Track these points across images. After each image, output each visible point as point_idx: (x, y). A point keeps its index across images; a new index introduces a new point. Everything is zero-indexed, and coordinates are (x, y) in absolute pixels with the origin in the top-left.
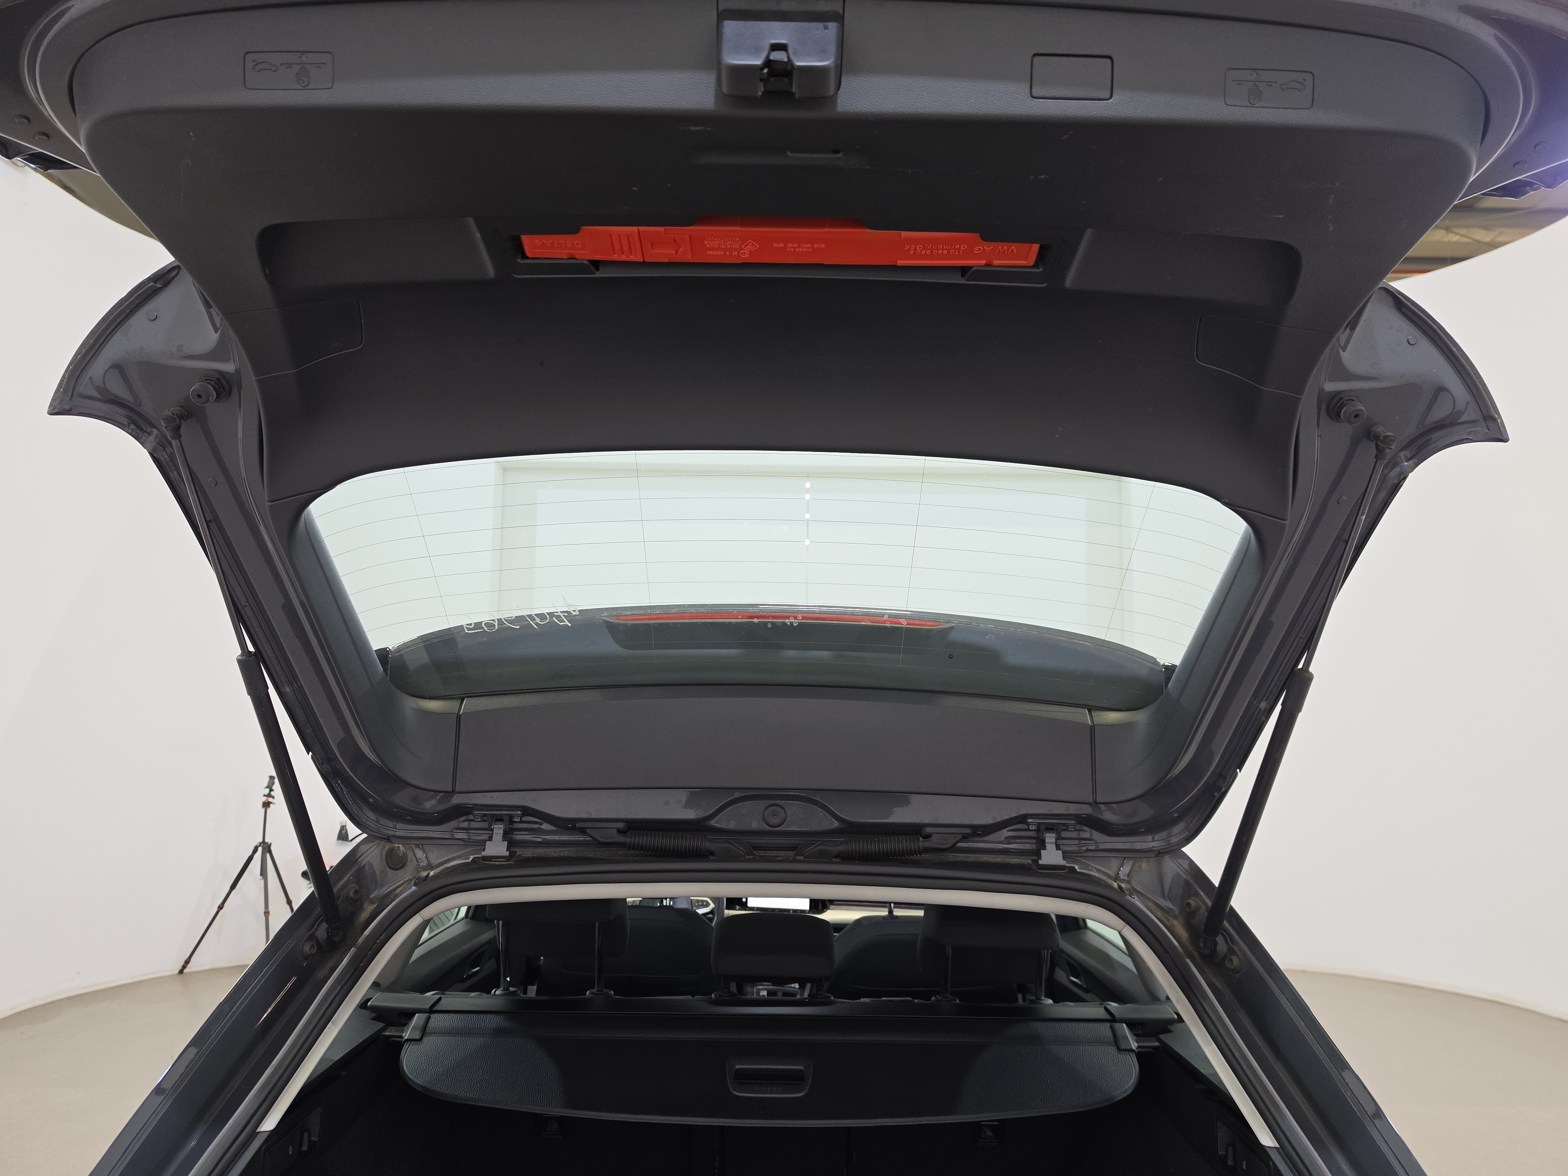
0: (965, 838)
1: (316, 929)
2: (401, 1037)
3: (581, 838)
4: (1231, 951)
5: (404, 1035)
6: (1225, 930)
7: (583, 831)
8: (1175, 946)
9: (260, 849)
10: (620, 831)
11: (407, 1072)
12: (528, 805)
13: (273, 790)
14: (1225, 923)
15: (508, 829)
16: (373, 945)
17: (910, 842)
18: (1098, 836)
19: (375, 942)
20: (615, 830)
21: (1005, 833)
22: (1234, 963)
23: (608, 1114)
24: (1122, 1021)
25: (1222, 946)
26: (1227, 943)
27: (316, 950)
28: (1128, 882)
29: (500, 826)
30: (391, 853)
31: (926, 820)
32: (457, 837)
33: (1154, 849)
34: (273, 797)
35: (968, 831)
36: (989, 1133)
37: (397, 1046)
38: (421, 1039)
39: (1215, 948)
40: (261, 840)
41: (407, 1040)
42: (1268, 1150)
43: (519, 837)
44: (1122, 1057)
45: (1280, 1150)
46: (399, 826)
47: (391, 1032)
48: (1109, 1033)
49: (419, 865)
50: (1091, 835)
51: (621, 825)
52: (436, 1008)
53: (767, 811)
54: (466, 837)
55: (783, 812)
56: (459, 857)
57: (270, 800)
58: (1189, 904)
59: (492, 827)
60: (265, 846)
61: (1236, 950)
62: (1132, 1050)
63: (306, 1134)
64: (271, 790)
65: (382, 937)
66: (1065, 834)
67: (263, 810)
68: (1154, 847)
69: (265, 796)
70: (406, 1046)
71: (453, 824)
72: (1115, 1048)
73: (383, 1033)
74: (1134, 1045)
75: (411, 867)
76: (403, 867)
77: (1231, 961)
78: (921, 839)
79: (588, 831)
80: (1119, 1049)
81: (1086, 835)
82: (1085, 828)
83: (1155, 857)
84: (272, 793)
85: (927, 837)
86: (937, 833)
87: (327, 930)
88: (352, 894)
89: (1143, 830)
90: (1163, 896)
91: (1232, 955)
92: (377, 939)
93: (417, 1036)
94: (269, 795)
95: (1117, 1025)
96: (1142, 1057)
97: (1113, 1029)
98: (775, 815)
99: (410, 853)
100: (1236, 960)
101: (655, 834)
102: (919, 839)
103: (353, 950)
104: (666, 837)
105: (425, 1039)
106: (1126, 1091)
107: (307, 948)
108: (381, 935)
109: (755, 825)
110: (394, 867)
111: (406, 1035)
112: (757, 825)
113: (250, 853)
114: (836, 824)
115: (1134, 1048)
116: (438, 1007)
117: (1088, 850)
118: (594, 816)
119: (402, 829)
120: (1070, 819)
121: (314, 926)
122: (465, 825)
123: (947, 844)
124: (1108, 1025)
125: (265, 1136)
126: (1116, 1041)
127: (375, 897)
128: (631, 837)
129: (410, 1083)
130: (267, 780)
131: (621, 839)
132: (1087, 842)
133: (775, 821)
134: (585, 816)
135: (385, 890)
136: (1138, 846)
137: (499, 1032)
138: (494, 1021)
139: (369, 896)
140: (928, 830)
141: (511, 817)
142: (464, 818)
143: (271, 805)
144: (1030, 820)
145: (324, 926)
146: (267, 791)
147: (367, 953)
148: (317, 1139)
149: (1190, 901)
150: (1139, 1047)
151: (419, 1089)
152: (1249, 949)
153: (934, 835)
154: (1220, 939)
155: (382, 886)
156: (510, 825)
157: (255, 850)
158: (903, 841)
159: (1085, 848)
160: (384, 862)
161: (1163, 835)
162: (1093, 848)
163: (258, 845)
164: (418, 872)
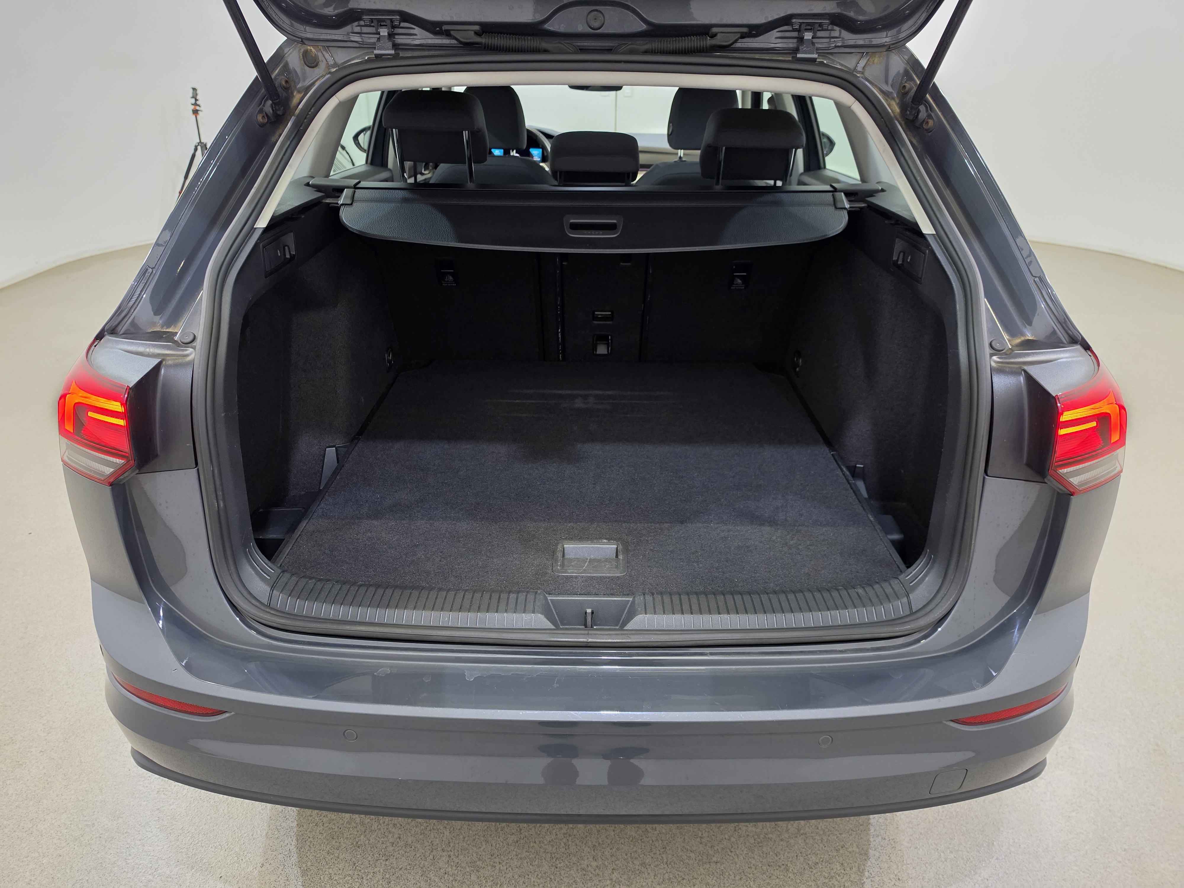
0: (743, 36)
1: (264, 106)
2: (337, 203)
3: (446, 41)
4: (929, 116)
5: (339, 202)
6: (927, 102)
7: (448, 34)
8: (889, 112)
9: (199, 148)
10: (477, 33)
11: (346, 222)
12: (404, 10)
13: (198, 100)
14: (927, 95)
15: (390, 32)
16: (307, 116)
17: (700, 41)
18: (845, 34)
19: (308, 114)
20: (473, 32)
21: (775, 33)
22: (929, 124)
23: (487, 246)
24: (841, 191)
25: (923, 115)
26: (927, 111)
27: (266, 120)
28: (863, 73)
29: (385, 30)
30: (306, 54)
31: (714, 21)
32: (352, 39)
33: (886, 44)
34: (199, 106)
35: (745, 30)
36: (739, 281)
37: (336, 209)
38: (352, 204)
39: (918, 115)
40: (198, 141)
41: (342, 205)
42: (927, 236)
43: (400, 40)
44: (838, 212)
45: (936, 235)
46: (308, 29)
47: (329, 200)
48: (831, 199)
49: (328, 64)
50: (840, 34)
51: (477, 28)
52: (358, 186)
53: (589, 16)
54: (360, 40)
55: (602, 16)
56: (357, 58)
57: (198, 108)
58: (904, 86)
59: (379, 30)
60: (202, 145)
61: (933, 116)
62: (845, 208)
63: (286, 248)
64: (196, 100)
65: (312, 110)
66: (820, 34)
67: (194, 117)
68: (886, 42)
69: (192, 104)
70: (342, 208)
71: (348, 28)
72: (833, 207)
73: (324, 201)
74: (847, 206)
75: (322, 65)
76: (316, 66)
77: (927, 123)
78: (709, 38)
79: (452, 33)
80: (836, 208)
81: (836, 34)
82: (835, 28)
83: (886, 51)
84: (198, 103)
85: (713, 36)
86: (722, 33)
87: (272, 106)
88: (283, 83)
89: (880, 27)
90: (887, 82)
91: (929, 119)
92: (309, 112)
93: (349, 202)
94: (195, 104)
95: (837, 194)
96: (851, 214)
97: (833, 196)
98: (595, 19)
99: (320, 54)
100: (931, 122)
101: (503, 36)
102: (706, 38)
103: (293, 118)
104: (513, 39)
105: (354, 204)
106: (837, 231)
107: (260, 118)
108: (311, 109)
109: (581, 28)
110: (309, 65)
111: (341, 202)
112: (582, 28)
113: (192, 151)
114: (644, 27)
115: (846, 207)
116: (359, 186)
117: (836, 47)
118: (455, 19)
119: (310, 32)
120: (825, 19)
121: (262, 103)
122: (357, 29)
123: (729, 41)
124: (831, 194)
125: (261, 231)
126: (835, 204)
127: (300, 88)
128: (485, 38)
129: (349, 229)
130: (191, 90)
131: (478, 39)
132: (836, 40)
133: (596, 24)
134: (448, 19)
135: (307, 83)
136: (875, 42)
137: (405, 200)
138: (401, 194)
139: (295, 87)
140: (715, 30)
141: (392, 21)
142: (356, 23)
143: (199, 112)
144: (794, 21)
145: (270, 102)
146: (193, 101)
147: (304, 121)
148: (294, 253)
149: (906, 84)
150: (850, 207)
151: (357, 233)
152: (943, 114)
153: (718, 34)
154: (922, 108)
155: (304, 80)
156: (392, 29)
157: (196, 149)
158: (694, 40)
159: (833, 45)
160: (303, 62)
161: (894, 31)
162: (840, 44)
163: (197, 144)
164: (329, 69)
